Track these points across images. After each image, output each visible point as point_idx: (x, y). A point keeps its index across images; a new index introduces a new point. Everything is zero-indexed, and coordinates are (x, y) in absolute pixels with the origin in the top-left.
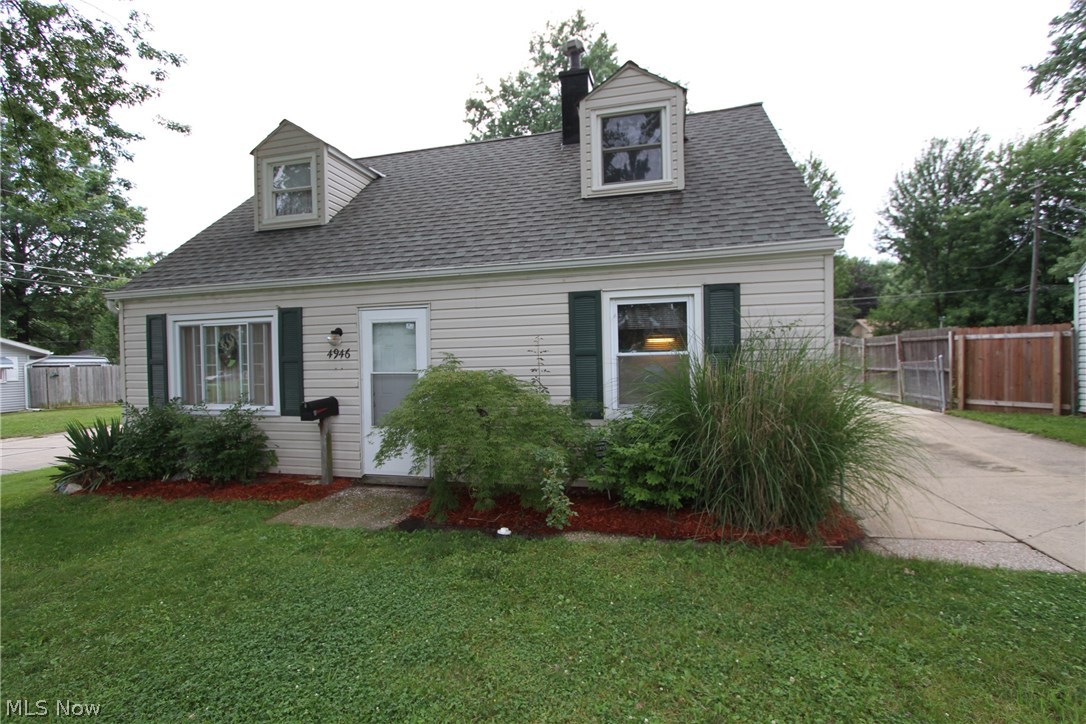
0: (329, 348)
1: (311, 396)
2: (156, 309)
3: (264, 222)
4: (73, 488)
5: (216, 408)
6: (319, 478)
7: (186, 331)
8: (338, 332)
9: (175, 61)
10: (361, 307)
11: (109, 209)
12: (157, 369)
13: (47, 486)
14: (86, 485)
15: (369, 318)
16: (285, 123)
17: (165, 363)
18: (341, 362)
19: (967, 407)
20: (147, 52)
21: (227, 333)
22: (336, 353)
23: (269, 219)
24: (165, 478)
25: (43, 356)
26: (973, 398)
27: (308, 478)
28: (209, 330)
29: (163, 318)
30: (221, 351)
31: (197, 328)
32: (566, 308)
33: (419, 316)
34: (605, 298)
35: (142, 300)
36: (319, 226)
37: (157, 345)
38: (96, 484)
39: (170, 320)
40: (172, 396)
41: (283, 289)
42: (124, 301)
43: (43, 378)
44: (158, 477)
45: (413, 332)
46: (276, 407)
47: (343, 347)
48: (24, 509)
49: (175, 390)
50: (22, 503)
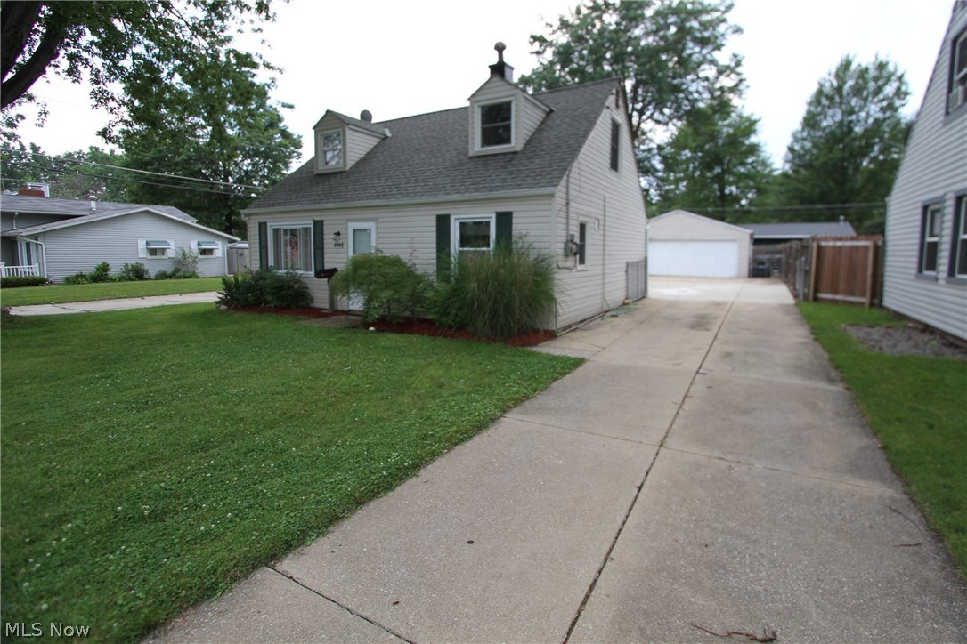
0: (334, 242)
1: (327, 266)
2: (262, 219)
3: (320, 168)
4: (223, 307)
5: (282, 272)
6: (326, 309)
7: (276, 231)
8: (338, 234)
9: (281, 72)
10: (348, 220)
11: (278, 139)
12: (264, 251)
13: (214, 307)
14: (229, 306)
15: (352, 226)
16: (328, 112)
17: (266, 247)
18: (339, 249)
19: (816, 299)
20: (268, 66)
21: (293, 232)
22: (338, 245)
23: (321, 168)
24: (263, 305)
25: (235, 241)
26: (822, 292)
27: (322, 309)
28: (286, 230)
29: (265, 223)
30: (291, 242)
31: (280, 229)
32: (434, 223)
33: (371, 225)
34: (452, 219)
35: (257, 214)
36: (342, 172)
37: (263, 238)
38: (233, 306)
39: (269, 225)
40: (270, 265)
41: (315, 210)
42: (250, 215)
43: (235, 255)
44: (259, 305)
45: (370, 234)
46: (312, 273)
47: (340, 242)
48: (203, 314)
49: (271, 262)
50: (202, 311)
